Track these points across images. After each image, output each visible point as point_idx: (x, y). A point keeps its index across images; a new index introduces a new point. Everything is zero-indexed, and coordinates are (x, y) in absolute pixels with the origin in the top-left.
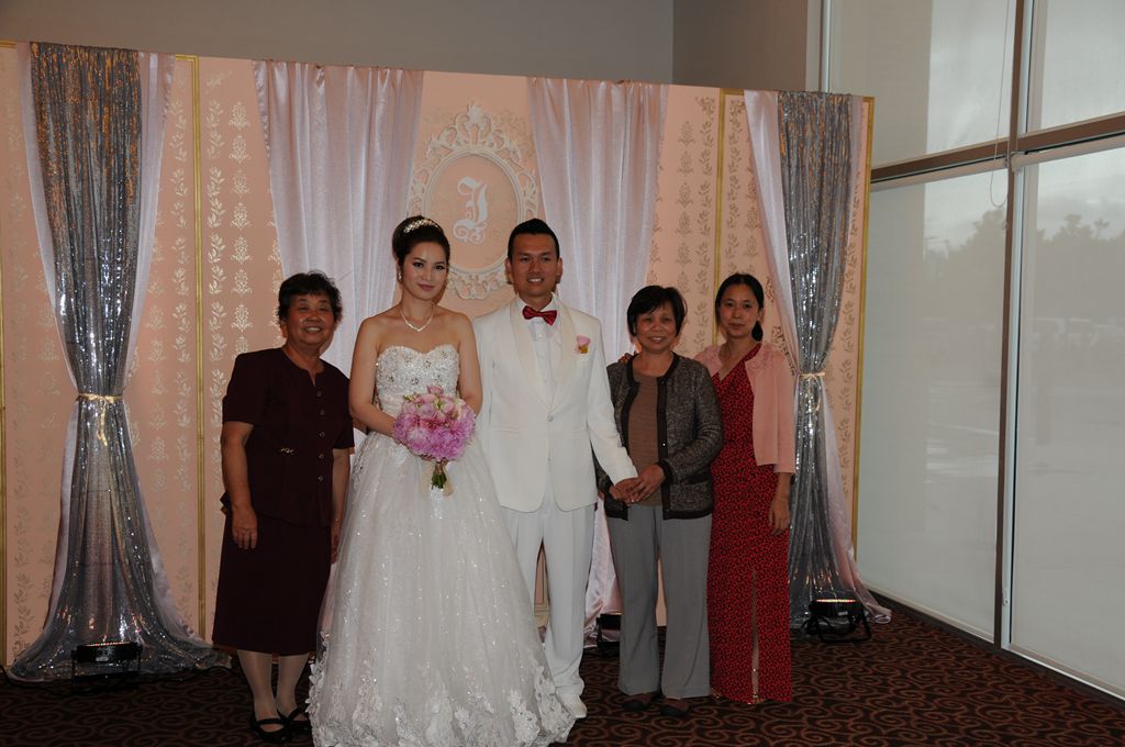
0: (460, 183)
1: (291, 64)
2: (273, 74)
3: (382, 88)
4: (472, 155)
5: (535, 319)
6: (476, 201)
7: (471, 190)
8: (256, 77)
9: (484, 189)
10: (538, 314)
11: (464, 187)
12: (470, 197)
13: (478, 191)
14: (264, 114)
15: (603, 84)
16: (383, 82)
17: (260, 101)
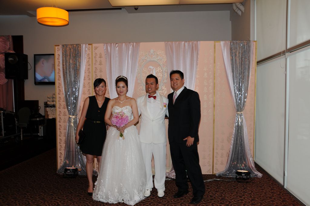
0: (149, 67)
1: (111, 44)
2: (107, 46)
3: (131, 47)
4: (151, 61)
5: (151, 98)
6: (153, 71)
7: (151, 69)
8: (104, 47)
9: (154, 69)
10: (152, 97)
11: (150, 69)
12: (151, 71)
13: (153, 69)
14: (105, 55)
15: (183, 42)
16: (131, 46)
17: (105, 52)
